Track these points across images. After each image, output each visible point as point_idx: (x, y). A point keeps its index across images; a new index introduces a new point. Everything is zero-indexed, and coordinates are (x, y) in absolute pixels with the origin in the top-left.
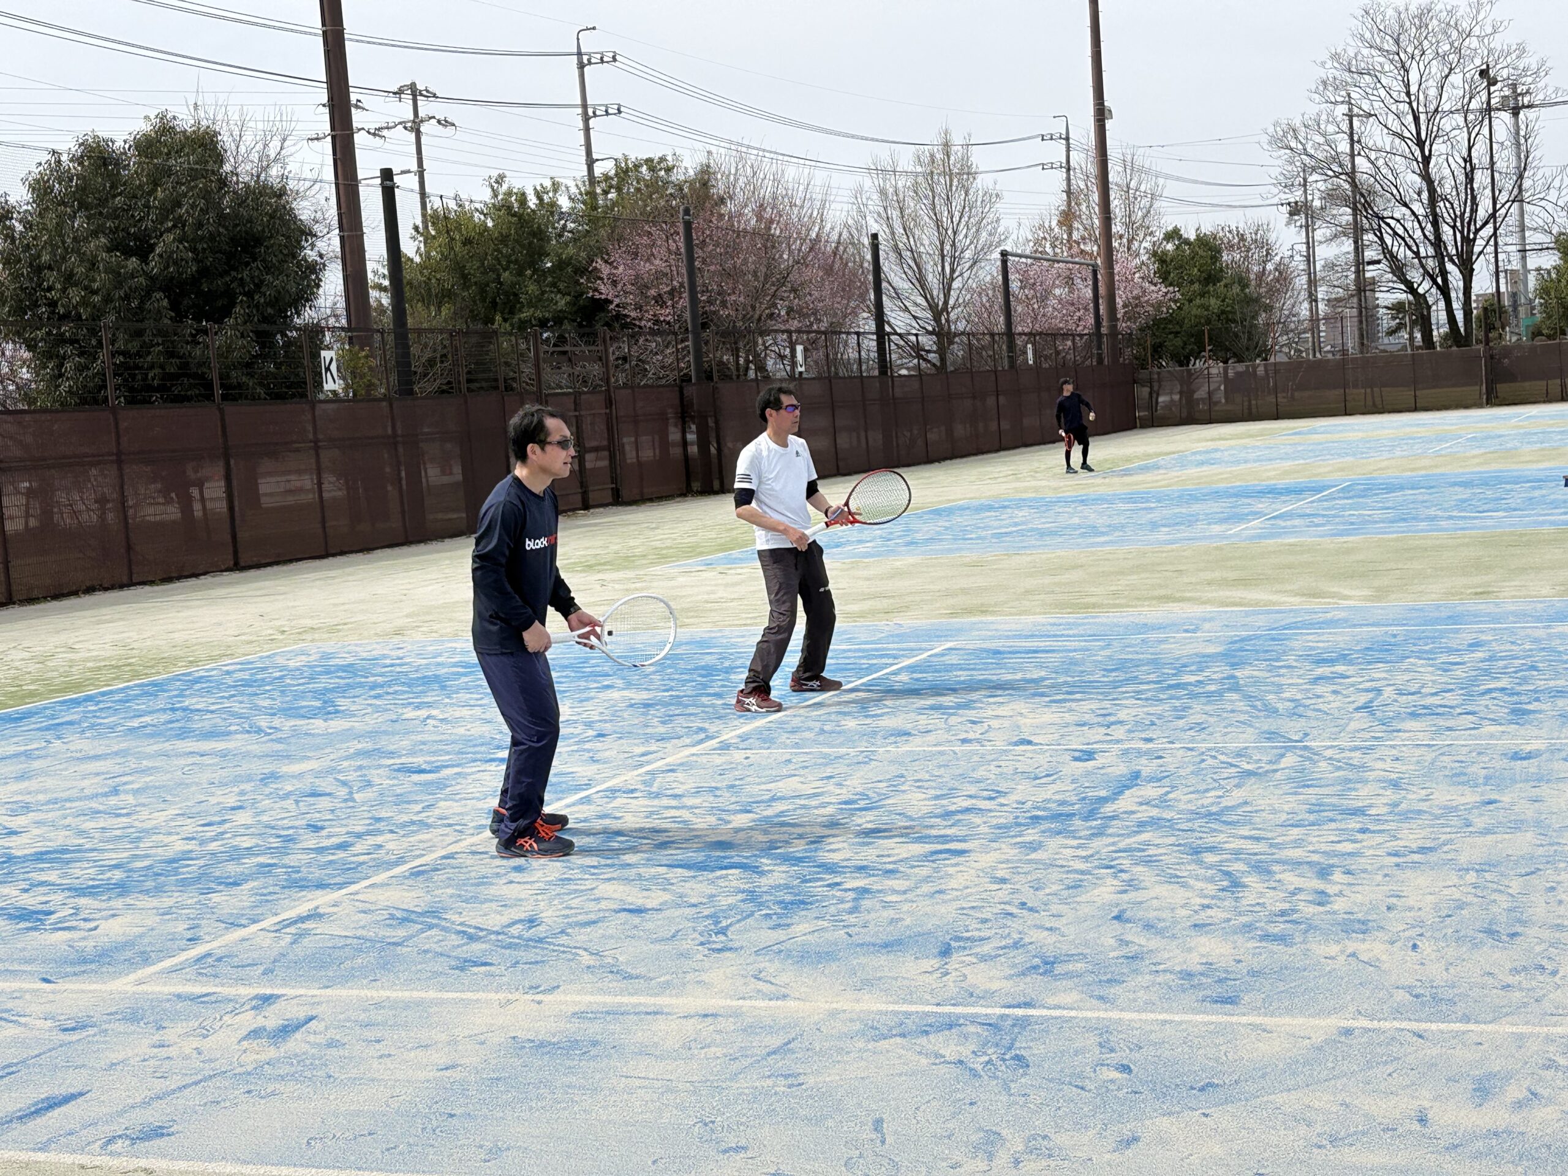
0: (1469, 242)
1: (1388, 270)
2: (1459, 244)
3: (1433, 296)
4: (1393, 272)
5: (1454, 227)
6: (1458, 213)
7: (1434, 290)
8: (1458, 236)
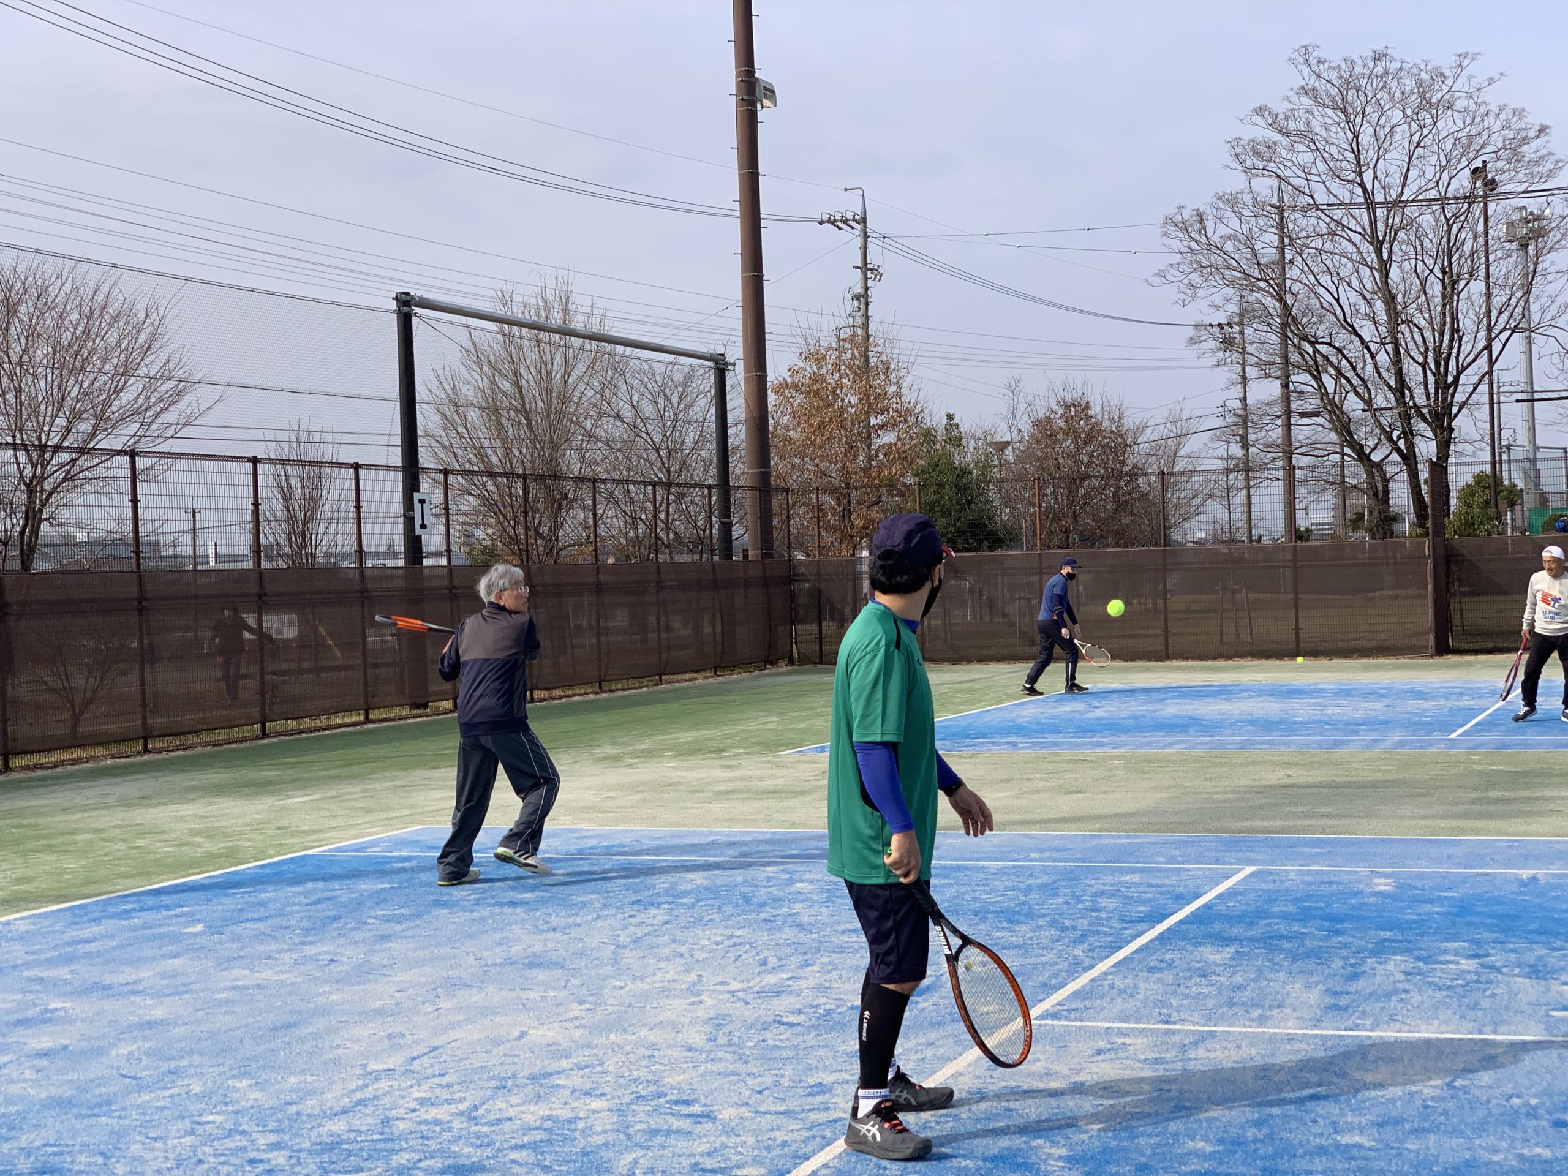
0: (1445, 386)
1: (1327, 424)
2: (1432, 391)
3: (1395, 467)
4: (1335, 429)
5: (1424, 365)
6: (1431, 346)
7: (1395, 457)
8: (1431, 379)
